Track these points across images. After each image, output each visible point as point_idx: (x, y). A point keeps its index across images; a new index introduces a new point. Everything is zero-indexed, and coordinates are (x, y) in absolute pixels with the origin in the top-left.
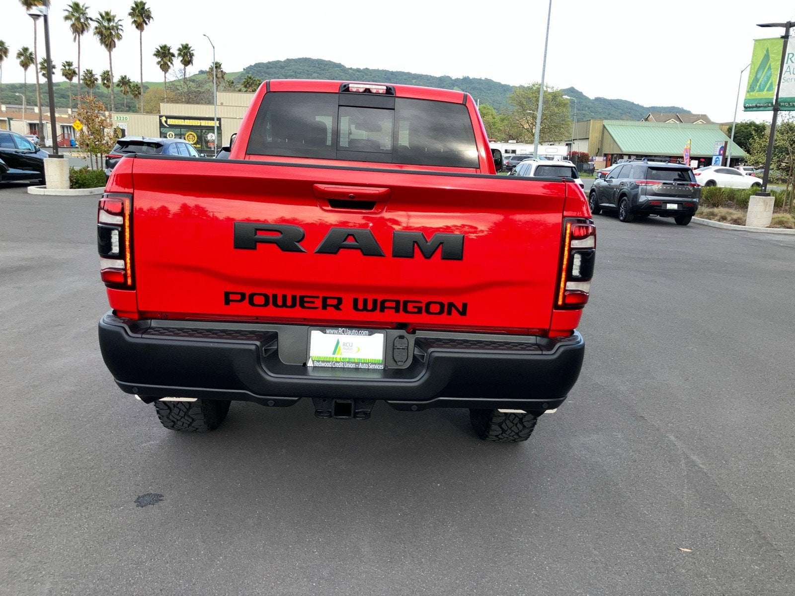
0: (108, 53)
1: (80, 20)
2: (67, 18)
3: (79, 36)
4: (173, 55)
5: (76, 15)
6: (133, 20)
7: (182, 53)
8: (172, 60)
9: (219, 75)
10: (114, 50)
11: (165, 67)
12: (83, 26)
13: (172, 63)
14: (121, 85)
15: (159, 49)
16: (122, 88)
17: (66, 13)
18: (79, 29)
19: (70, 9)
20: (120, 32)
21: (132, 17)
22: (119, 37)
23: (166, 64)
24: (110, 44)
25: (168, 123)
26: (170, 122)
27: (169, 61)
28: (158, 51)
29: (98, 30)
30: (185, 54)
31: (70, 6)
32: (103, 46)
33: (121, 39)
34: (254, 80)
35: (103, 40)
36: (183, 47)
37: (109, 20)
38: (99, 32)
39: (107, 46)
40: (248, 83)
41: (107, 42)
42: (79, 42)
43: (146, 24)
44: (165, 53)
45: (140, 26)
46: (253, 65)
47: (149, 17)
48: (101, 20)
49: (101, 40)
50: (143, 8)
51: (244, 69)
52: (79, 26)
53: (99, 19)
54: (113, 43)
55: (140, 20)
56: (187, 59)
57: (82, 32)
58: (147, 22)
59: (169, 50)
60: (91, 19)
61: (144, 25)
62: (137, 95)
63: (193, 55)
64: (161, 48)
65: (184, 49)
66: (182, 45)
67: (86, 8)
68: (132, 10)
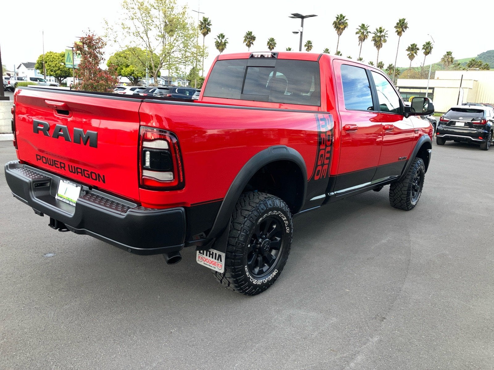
0: (377, 51)
1: (364, 33)
2: (357, 33)
3: (362, 43)
4: (418, 49)
5: (362, 31)
6: (396, 30)
7: (425, 47)
8: (417, 52)
9: (450, 60)
10: (381, 49)
11: (411, 57)
12: (364, 37)
13: (416, 54)
14: (388, 69)
15: (410, 46)
16: (389, 72)
17: (358, 30)
18: (362, 38)
19: (360, 28)
20: (386, 38)
21: (396, 29)
22: (385, 41)
23: (412, 55)
24: (379, 46)
25: (400, 91)
26: (401, 90)
27: (415, 53)
28: (409, 48)
29: (374, 38)
30: (427, 48)
31: (360, 26)
32: (375, 47)
33: (386, 42)
34: (477, 62)
35: (376, 44)
36: (426, 44)
37: (381, 32)
38: (374, 40)
39: (377, 47)
40: (471, 64)
41: (378, 45)
42: (361, 46)
43: (404, 32)
44: (413, 48)
45: (399, 33)
46: (485, 52)
47: (406, 27)
48: (376, 32)
49: (375, 44)
50: (403, 23)
51: (478, 55)
52: (363, 37)
53: (375, 32)
54: (381, 45)
55: (399, 30)
56: (428, 51)
57: (364, 40)
58: (405, 30)
59: (416, 46)
60: (370, 32)
61: (403, 32)
62: (396, 75)
63: (432, 48)
64: (411, 45)
65: (427, 45)
66: (426, 42)
67: (368, 26)
68: (397, 24)
